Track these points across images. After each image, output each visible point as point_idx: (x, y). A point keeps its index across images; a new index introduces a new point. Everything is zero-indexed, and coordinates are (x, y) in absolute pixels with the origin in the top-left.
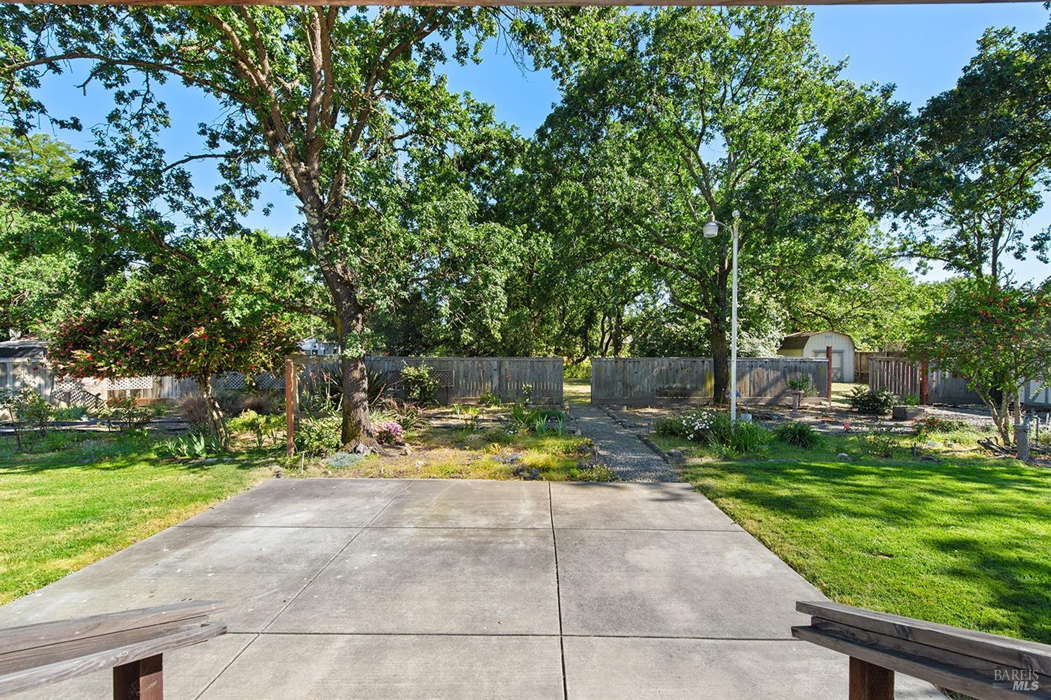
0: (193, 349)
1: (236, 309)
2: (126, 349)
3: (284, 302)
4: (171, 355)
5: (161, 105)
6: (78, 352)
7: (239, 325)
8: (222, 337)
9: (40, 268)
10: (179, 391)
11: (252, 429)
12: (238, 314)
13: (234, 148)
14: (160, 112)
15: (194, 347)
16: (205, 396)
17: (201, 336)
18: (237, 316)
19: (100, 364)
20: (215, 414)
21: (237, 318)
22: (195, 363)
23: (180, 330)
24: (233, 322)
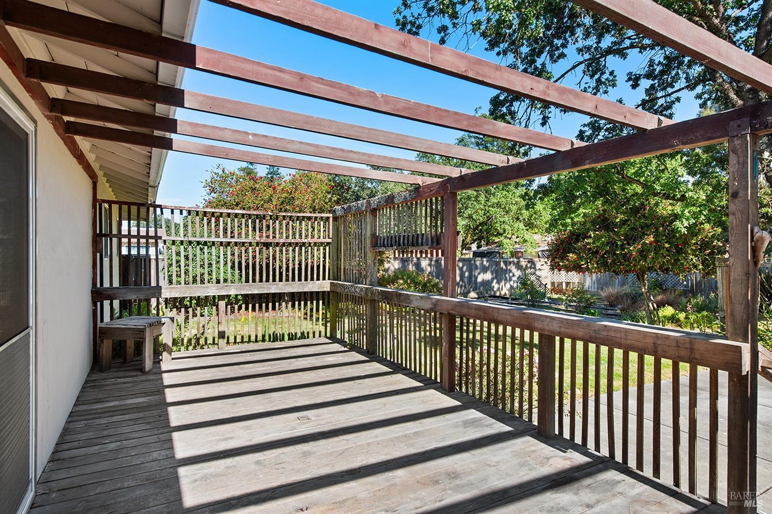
0: (643, 253)
1: (684, 220)
2: (597, 252)
3: (720, 210)
4: (626, 257)
5: (611, 73)
6: (571, 255)
7: (686, 233)
8: (666, 243)
9: (500, 200)
10: (596, 285)
11: (672, 322)
12: (686, 224)
13: (653, 82)
14: (611, 78)
15: (642, 251)
16: (643, 290)
17: (651, 243)
18: (685, 226)
19: (583, 263)
20: (650, 305)
21: (684, 227)
22: (644, 263)
23: (630, 239)
24: (683, 231)
